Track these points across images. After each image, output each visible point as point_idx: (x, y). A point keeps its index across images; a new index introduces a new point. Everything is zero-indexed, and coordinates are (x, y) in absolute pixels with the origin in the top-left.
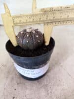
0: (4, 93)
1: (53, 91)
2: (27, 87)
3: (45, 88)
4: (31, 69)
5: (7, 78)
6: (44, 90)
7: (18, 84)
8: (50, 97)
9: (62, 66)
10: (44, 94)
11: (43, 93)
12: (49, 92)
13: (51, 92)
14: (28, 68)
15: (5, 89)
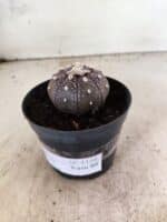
0: (29, 212)
2: (81, 197)
3: (121, 201)
5: (35, 177)
7: (60, 191)
9: (159, 151)
15: (31, 201)
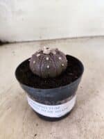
1: (89, 128)
4: (55, 105)
6: (75, 126)
8: (85, 136)
10: (76, 132)
11: (74, 131)
12: (83, 129)
13: (85, 130)
14: (52, 104)
